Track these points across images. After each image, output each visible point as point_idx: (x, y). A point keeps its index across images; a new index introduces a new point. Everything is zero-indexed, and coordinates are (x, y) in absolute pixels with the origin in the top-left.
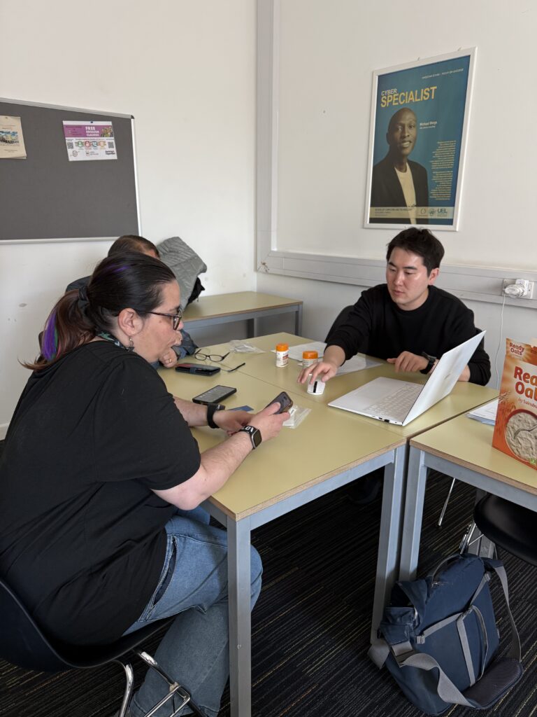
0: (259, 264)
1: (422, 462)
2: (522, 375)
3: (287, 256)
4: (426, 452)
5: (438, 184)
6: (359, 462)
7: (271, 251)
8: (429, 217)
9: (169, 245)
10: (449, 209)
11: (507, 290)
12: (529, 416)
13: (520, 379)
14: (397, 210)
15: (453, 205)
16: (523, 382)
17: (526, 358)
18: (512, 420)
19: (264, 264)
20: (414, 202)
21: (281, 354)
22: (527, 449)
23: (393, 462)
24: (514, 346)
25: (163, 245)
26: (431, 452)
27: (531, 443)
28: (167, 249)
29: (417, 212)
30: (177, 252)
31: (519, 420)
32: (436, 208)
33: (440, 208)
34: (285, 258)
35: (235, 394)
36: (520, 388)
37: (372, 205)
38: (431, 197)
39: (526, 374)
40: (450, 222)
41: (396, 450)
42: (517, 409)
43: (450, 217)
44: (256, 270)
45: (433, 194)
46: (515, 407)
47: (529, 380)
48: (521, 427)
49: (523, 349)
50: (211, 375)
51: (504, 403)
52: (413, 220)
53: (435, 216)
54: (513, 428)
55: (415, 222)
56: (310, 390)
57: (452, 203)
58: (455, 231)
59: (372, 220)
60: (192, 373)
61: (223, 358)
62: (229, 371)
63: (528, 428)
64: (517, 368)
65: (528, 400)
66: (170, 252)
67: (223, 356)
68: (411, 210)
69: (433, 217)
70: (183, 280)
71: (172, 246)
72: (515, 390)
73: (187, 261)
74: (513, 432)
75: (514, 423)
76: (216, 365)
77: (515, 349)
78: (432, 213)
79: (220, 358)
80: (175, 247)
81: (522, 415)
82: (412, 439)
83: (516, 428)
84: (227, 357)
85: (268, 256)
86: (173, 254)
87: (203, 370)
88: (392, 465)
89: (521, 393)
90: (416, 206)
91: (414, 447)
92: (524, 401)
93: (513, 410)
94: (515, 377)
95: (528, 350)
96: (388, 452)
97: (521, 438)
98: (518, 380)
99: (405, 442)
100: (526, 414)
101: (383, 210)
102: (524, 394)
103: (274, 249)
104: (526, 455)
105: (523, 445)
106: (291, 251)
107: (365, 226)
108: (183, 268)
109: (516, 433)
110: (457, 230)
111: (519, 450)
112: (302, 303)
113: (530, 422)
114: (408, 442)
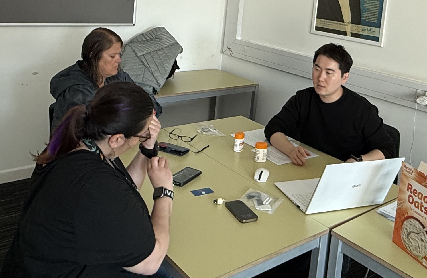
0: (225, 48)
1: (340, 249)
2: (412, 190)
3: (248, 45)
4: (343, 242)
5: (369, 9)
6: (292, 247)
7: (236, 39)
8: (361, 33)
9: (155, 33)
10: (376, 29)
11: (418, 100)
12: (417, 222)
13: (411, 193)
14: (337, 24)
15: (380, 27)
16: (412, 195)
17: (415, 178)
18: (405, 223)
19: (229, 49)
20: (350, 21)
21: (238, 142)
22: (416, 248)
23: (318, 247)
24: (407, 167)
25: (151, 32)
26: (347, 243)
27: (418, 244)
28: (154, 36)
29: (352, 28)
30: (162, 39)
31: (411, 224)
32: (366, 27)
33: (369, 28)
34: (246, 46)
35: (201, 175)
36: (411, 200)
37: (317, 17)
38: (362, 18)
39: (415, 190)
40: (377, 39)
41: (320, 238)
42: (409, 215)
43: (377, 36)
44: (222, 52)
45: (365, 16)
46: (408, 214)
47: (417, 195)
48: (412, 230)
49: (413, 171)
50: (182, 155)
51: (401, 209)
52: (349, 33)
53: (366, 33)
54: (406, 229)
55: (350, 35)
56: (256, 177)
57: (378, 25)
58: (381, 47)
59: (317, 28)
60: (167, 152)
61: (192, 139)
62: (196, 153)
63: (416, 231)
64: (409, 184)
65: (416, 209)
66: (156, 38)
67: (192, 138)
68: (347, 25)
69: (364, 34)
70: (164, 62)
71: (158, 34)
72: (408, 201)
73: (168, 46)
74: (406, 233)
75: (407, 226)
76: (186, 146)
77: (407, 170)
78: (363, 30)
79: (190, 140)
80: (161, 35)
81: (412, 220)
82: (333, 230)
83: (409, 230)
84: (194, 139)
85: (233, 43)
86: (158, 40)
87: (176, 151)
88: (317, 250)
89: (412, 203)
90: (352, 23)
91: (334, 236)
92: (413, 210)
93: (406, 215)
94: (408, 191)
95: (416, 172)
96: (314, 239)
97: (412, 238)
98: (409, 193)
99: (328, 232)
100: (415, 220)
101: (326, 22)
102: (413, 204)
103: (239, 38)
104: (416, 252)
105: (413, 244)
106: (252, 41)
107: (312, 32)
108: (165, 53)
109: (409, 234)
110: (382, 46)
111: (411, 248)
112: (258, 85)
113: (418, 227)
114: (330, 231)
